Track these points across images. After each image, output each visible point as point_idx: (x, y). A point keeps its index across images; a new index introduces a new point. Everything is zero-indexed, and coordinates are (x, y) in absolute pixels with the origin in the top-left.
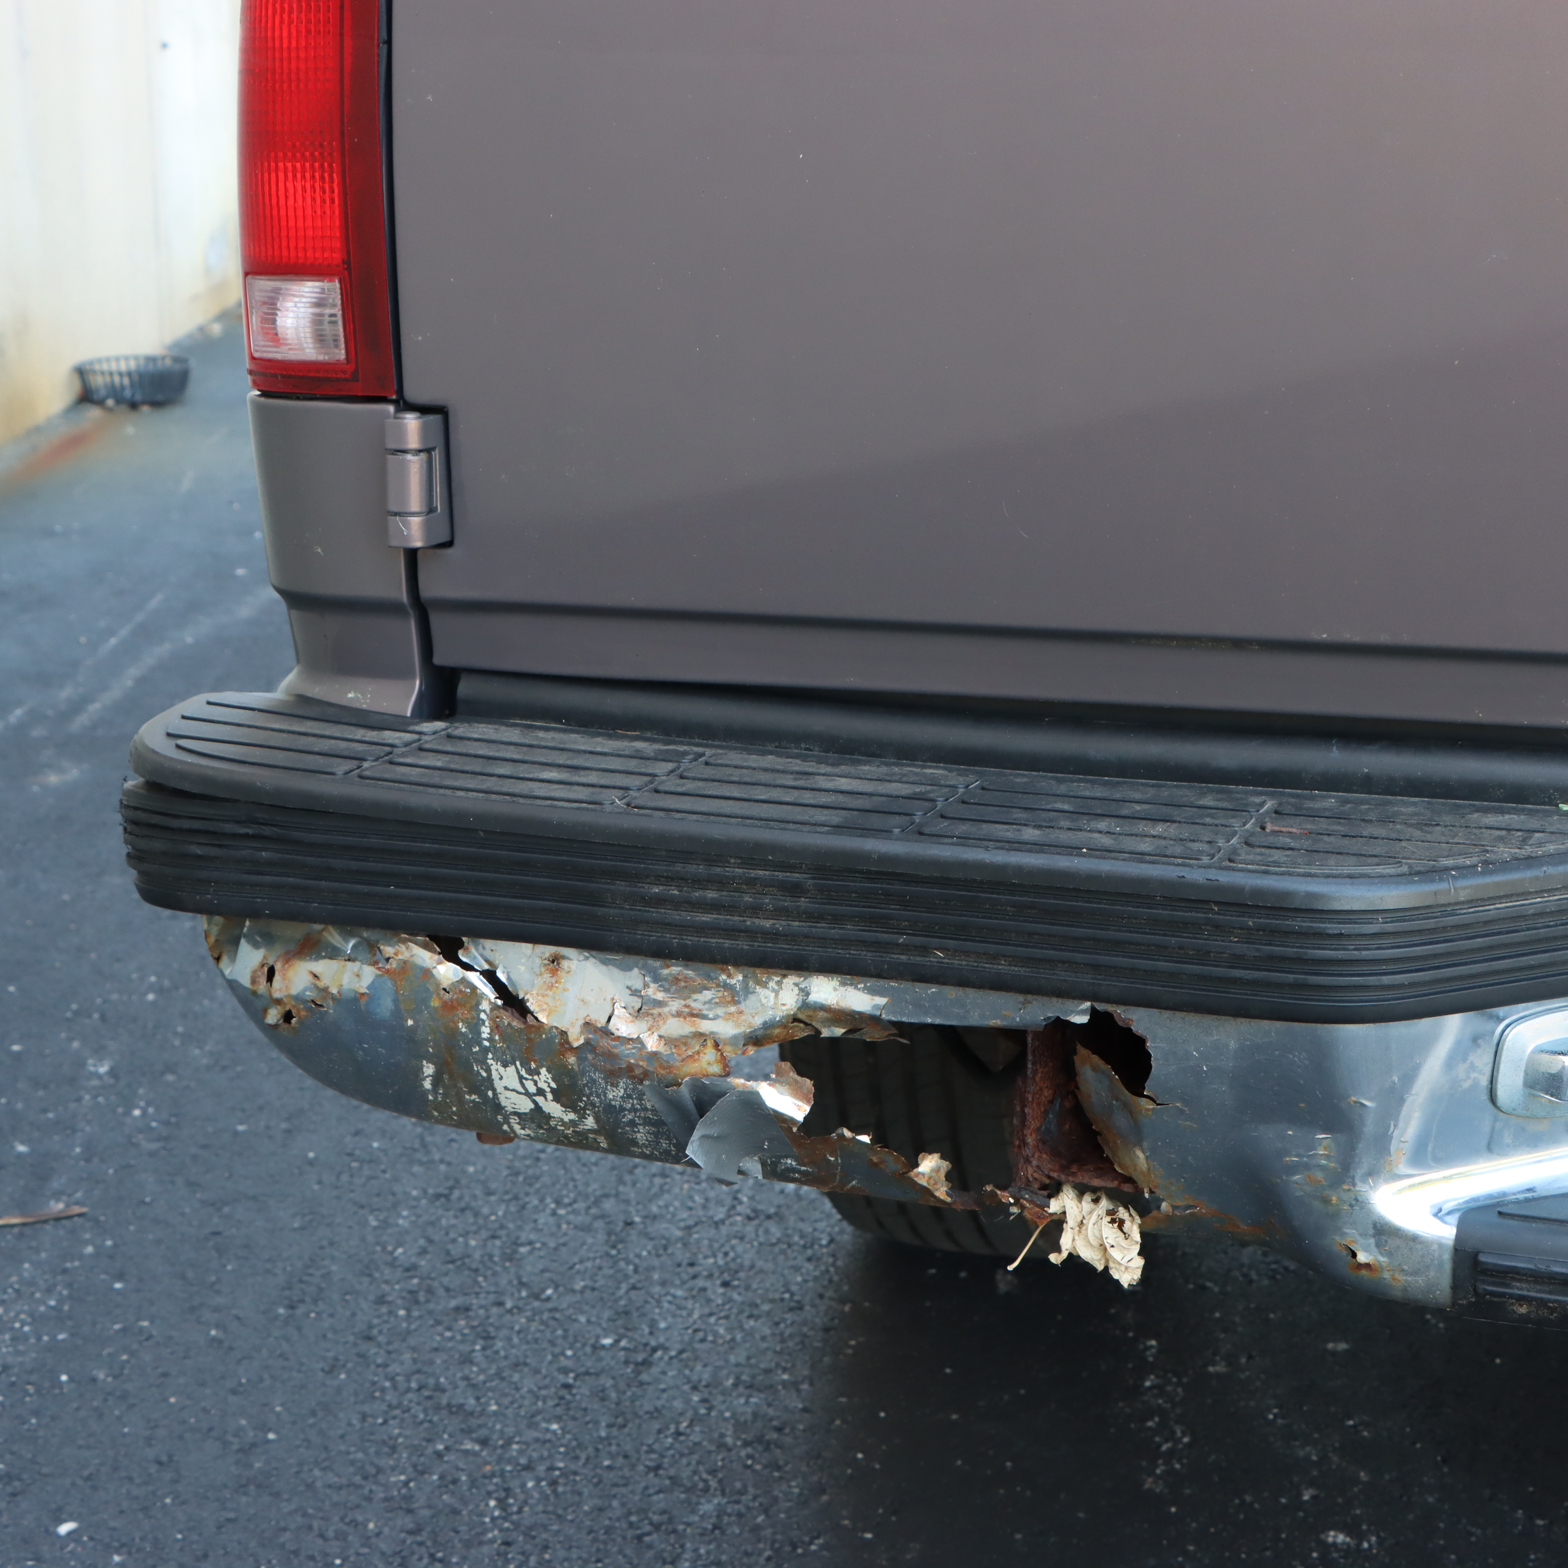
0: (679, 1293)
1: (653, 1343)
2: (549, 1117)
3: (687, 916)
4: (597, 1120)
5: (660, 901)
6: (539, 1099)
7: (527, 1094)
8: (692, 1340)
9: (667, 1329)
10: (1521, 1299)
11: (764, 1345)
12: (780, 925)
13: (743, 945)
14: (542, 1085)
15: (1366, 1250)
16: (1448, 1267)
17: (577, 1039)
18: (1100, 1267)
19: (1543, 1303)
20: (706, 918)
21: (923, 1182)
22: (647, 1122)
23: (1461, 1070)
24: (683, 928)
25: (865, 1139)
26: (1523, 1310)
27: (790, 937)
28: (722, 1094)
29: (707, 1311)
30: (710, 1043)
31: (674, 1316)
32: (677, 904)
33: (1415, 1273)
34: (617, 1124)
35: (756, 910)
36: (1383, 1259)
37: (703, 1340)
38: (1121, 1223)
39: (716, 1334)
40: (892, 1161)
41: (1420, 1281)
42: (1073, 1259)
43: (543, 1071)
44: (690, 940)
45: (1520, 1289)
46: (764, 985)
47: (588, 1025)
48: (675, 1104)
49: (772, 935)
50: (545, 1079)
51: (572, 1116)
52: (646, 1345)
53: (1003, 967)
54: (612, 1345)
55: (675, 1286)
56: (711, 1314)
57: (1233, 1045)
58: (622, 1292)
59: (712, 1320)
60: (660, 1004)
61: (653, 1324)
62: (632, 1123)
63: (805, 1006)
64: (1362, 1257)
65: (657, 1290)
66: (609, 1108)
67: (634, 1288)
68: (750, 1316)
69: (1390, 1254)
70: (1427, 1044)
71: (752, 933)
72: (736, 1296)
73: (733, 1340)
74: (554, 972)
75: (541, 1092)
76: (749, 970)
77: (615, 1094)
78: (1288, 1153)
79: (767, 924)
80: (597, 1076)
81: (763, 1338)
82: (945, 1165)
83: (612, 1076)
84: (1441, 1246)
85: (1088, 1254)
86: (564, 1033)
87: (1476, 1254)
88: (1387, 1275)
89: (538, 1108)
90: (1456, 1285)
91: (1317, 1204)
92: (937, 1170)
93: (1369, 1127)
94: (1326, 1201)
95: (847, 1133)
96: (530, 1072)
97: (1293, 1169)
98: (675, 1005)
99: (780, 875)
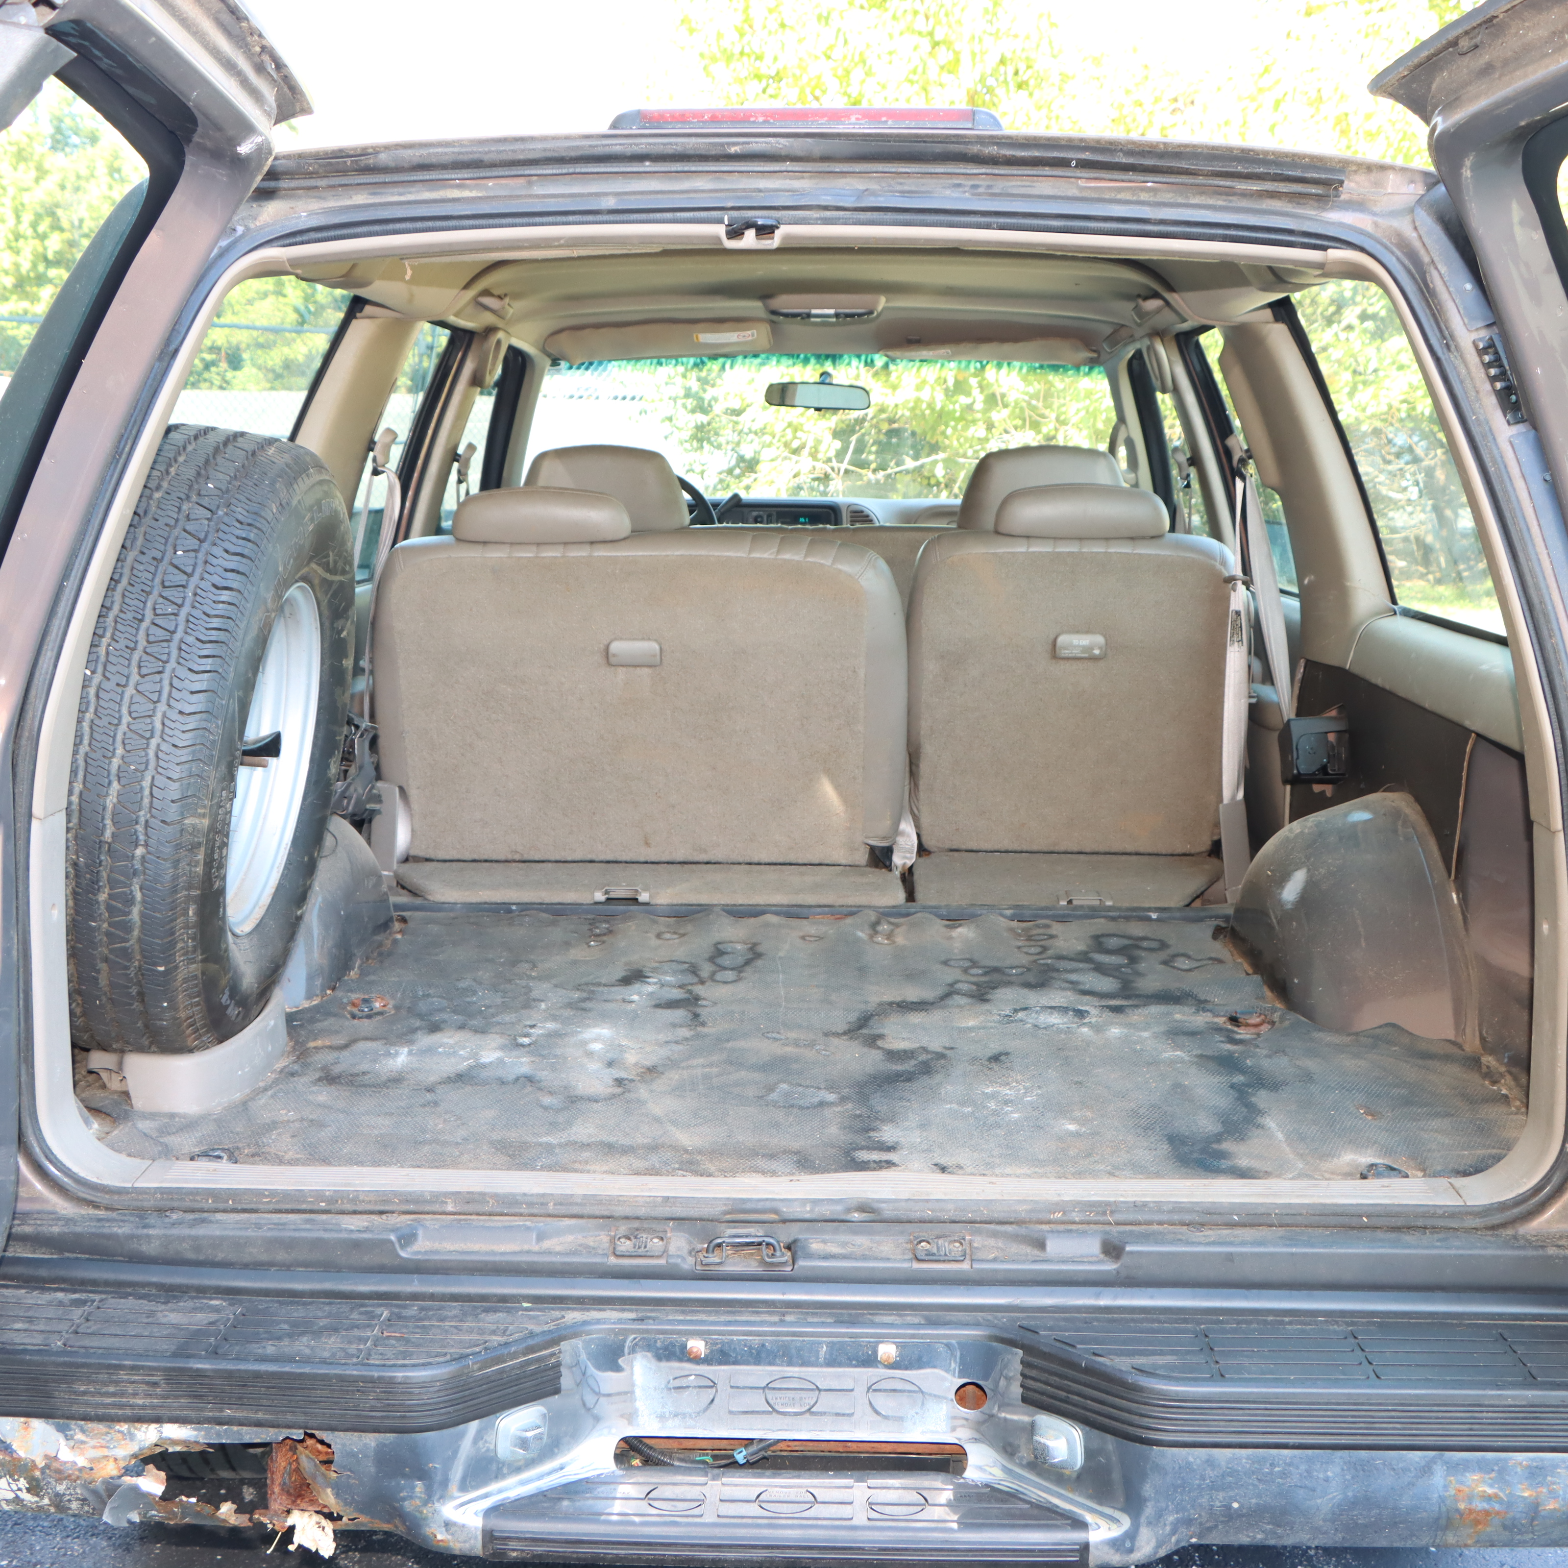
0: (46, 1524)
1: (34, 1561)
2: (23, 1500)
3: (98, 1399)
4: (50, 1500)
5: (84, 1393)
6: (19, 1493)
7: (12, 1491)
8: (58, 1555)
9: (41, 1549)
10: (514, 1550)
11: (103, 1554)
12: (147, 1401)
13: (128, 1412)
14: (20, 1486)
15: (441, 1533)
16: (480, 1538)
17: (41, 1463)
18: (314, 1550)
19: (523, 1551)
20: (109, 1400)
21: (223, 1517)
22: (78, 1499)
23: (481, 1444)
24: (98, 1405)
25: (193, 1500)
26: (515, 1554)
27: (153, 1407)
28: (119, 1486)
29: (65, 1534)
30: (111, 1460)
31: (44, 1540)
32: (93, 1394)
33: (465, 1542)
34: (61, 1501)
35: (135, 1395)
36: (449, 1537)
37: (65, 1555)
38: (323, 1528)
39: (72, 1549)
40: (208, 1509)
41: (467, 1545)
42: (300, 1546)
43: (22, 1479)
44: (101, 1411)
45: (512, 1545)
46: (139, 1430)
47: (46, 1457)
48: (95, 1492)
49: (143, 1407)
50: (23, 1483)
51: (36, 1499)
52: (29, 1562)
53: (260, 1415)
54: (8, 1565)
55: (43, 1520)
56: (68, 1536)
57: (373, 1444)
58: (8, 1528)
59: (69, 1540)
60: (83, 1442)
61: (31, 1548)
62: (69, 1501)
63: (161, 1438)
64: (439, 1537)
65: (31, 1523)
66: (57, 1495)
67: (16, 1524)
68: (93, 1535)
69: (452, 1534)
70: (462, 1435)
71: (132, 1406)
72: (82, 1522)
73: (84, 1552)
74: (26, 1429)
75: (19, 1489)
76: (131, 1424)
77: (61, 1488)
78: (401, 1491)
79: (140, 1402)
80: (51, 1480)
81: (103, 1549)
82: (235, 1507)
83: (59, 1480)
84: (476, 1528)
85: (307, 1544)
86: (33, 1461)
87: (492, 1531)
88: (451, 1544)
89: (17, 1497)
90: (484, 1546)
91: (417, 1514)
92: (230, 1510)
93: (439, 1478)
94: (421, 1513)
95: (184, 1498)
96: (14, 1480)
97: (404, 1499)
98: (93, 1442)
99: (147, 1378)
